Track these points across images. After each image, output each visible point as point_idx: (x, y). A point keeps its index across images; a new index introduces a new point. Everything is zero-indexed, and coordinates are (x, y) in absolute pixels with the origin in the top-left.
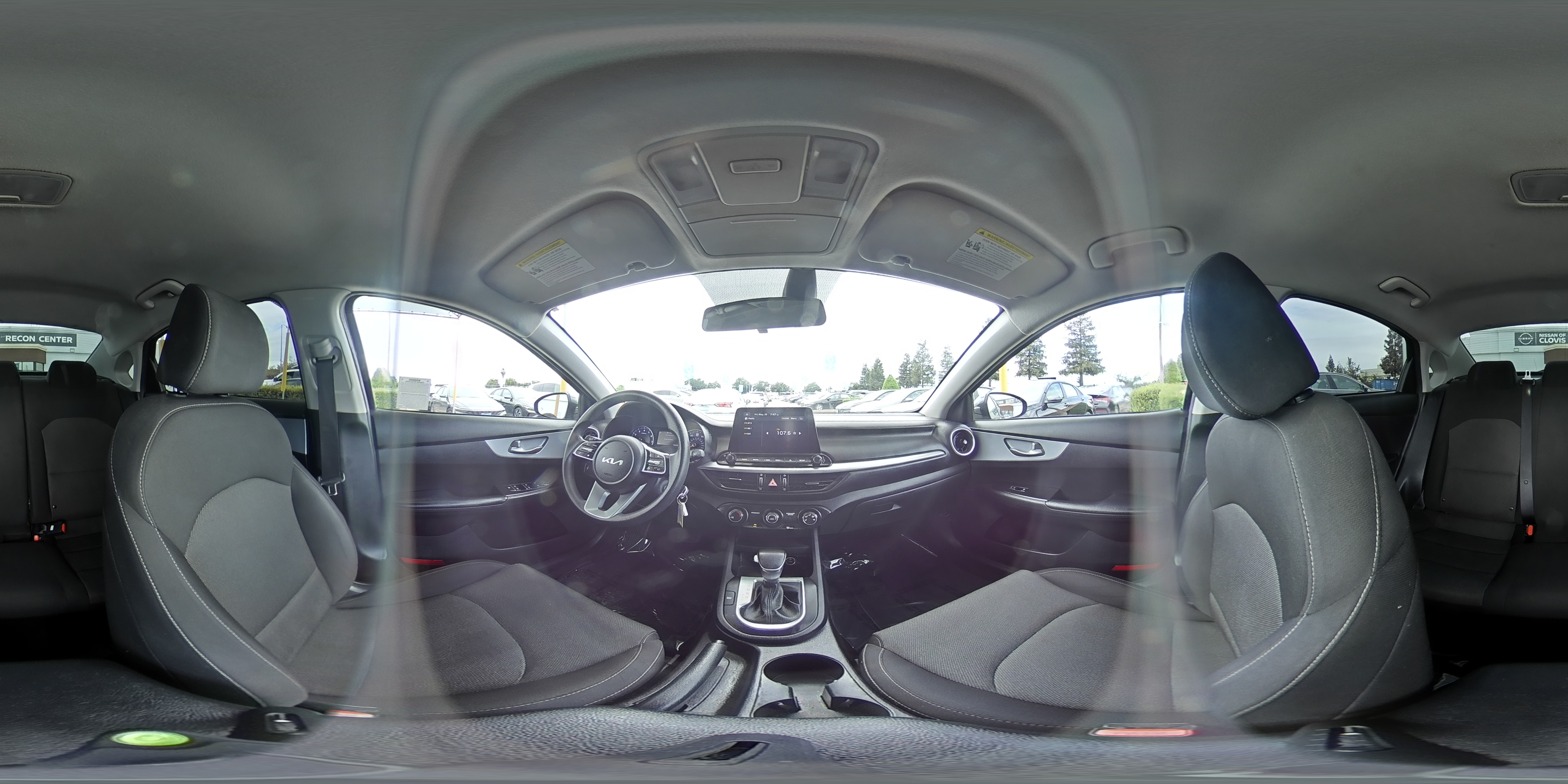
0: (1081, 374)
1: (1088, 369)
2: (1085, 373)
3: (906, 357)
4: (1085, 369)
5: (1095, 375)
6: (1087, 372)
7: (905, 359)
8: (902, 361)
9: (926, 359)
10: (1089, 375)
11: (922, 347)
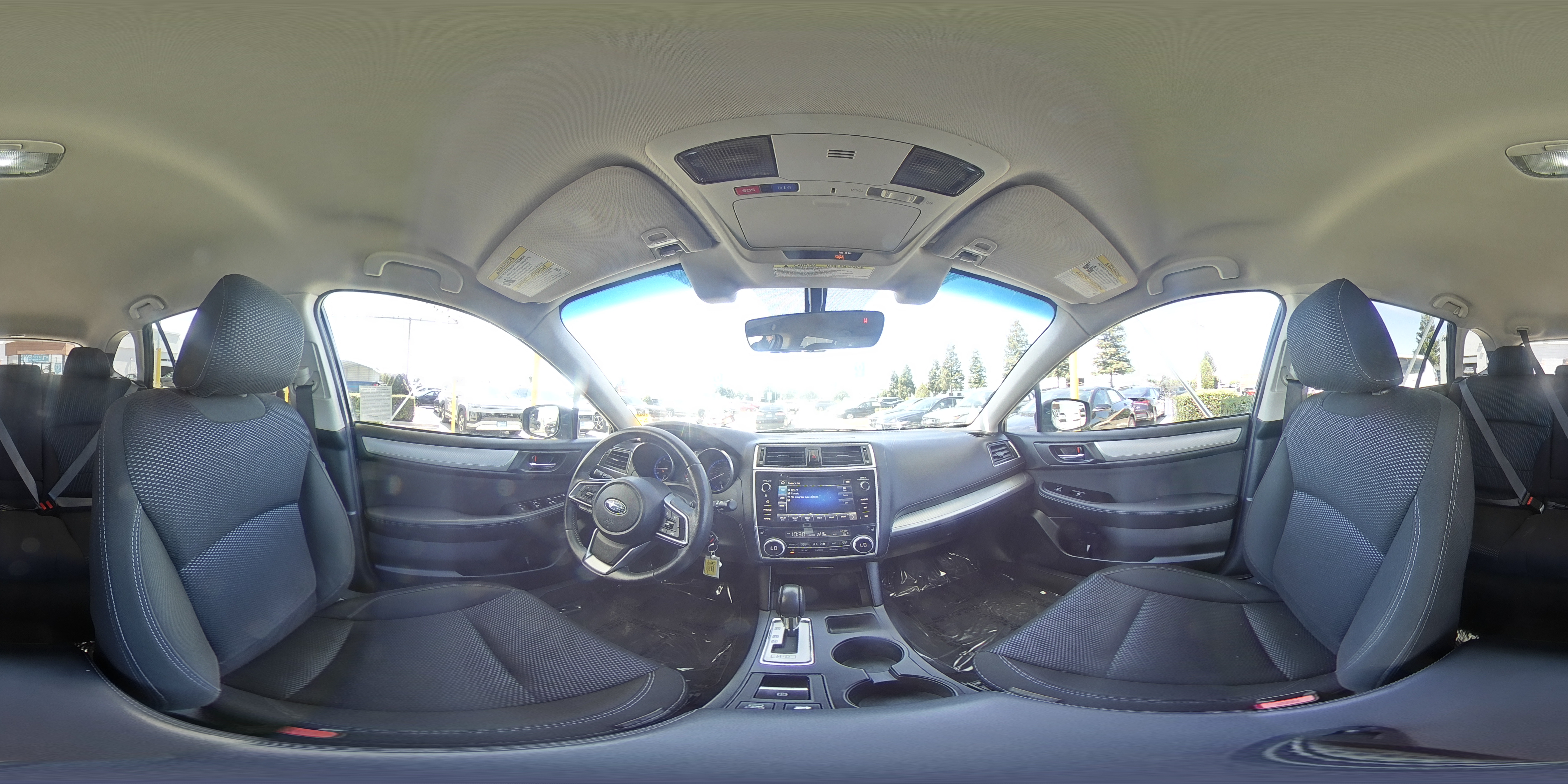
0: (1111, 374)
1: (1118, 369)
2: (1116, 373)
3: (935, 363)
4: (1115, 369)
5: (1126, 375)
6: (1117, 372)
7: (933, 365)
8: (930, 366)
9: (955, 364)
10: (1120, 375)
11: (950, 352)
